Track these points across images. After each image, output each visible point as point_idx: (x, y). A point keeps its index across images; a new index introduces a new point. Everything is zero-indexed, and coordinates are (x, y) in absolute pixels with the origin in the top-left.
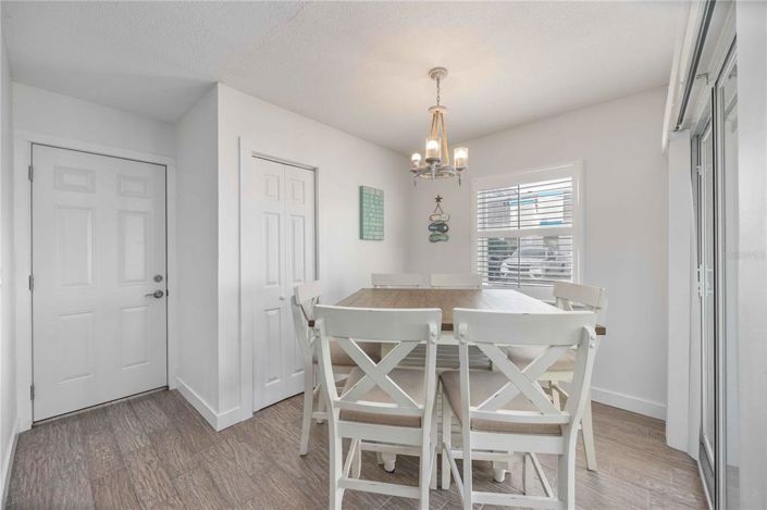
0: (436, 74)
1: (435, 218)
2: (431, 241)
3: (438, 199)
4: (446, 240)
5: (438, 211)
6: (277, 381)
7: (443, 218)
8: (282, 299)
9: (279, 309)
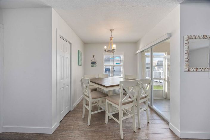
0: (111, 30)
1: (93, 61)
2: (92, 66)
3: (94, 56)
4: (96, 66)
5: (94, 59)
6: (63, 111)
7: (95, 61)
8: (64, 84)
9: (63, 87)
